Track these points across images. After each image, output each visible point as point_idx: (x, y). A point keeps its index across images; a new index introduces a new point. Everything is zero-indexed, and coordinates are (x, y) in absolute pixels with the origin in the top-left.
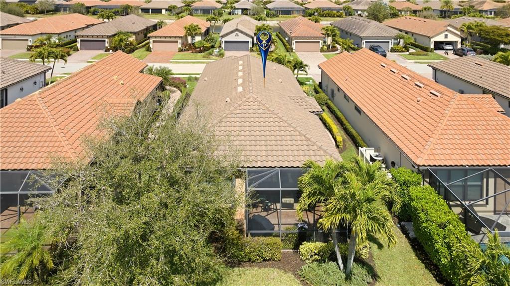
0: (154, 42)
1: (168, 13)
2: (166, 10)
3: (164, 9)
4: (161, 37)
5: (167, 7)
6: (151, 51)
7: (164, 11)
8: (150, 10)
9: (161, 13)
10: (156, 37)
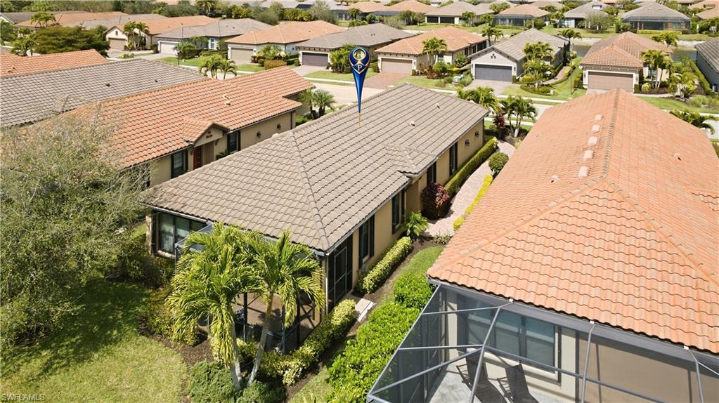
0: (383, 60)
1: (462, 22)
2: (460, 19)
3: (457, 16)
4: (391, 54)
5: (461, 15)
6: (379, 72)
7: (457, 20)
8: (439, 19)
9: (453, 23)
10: (385, 54)
